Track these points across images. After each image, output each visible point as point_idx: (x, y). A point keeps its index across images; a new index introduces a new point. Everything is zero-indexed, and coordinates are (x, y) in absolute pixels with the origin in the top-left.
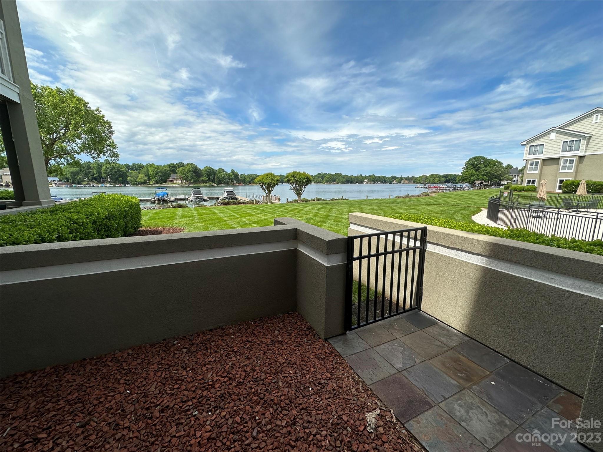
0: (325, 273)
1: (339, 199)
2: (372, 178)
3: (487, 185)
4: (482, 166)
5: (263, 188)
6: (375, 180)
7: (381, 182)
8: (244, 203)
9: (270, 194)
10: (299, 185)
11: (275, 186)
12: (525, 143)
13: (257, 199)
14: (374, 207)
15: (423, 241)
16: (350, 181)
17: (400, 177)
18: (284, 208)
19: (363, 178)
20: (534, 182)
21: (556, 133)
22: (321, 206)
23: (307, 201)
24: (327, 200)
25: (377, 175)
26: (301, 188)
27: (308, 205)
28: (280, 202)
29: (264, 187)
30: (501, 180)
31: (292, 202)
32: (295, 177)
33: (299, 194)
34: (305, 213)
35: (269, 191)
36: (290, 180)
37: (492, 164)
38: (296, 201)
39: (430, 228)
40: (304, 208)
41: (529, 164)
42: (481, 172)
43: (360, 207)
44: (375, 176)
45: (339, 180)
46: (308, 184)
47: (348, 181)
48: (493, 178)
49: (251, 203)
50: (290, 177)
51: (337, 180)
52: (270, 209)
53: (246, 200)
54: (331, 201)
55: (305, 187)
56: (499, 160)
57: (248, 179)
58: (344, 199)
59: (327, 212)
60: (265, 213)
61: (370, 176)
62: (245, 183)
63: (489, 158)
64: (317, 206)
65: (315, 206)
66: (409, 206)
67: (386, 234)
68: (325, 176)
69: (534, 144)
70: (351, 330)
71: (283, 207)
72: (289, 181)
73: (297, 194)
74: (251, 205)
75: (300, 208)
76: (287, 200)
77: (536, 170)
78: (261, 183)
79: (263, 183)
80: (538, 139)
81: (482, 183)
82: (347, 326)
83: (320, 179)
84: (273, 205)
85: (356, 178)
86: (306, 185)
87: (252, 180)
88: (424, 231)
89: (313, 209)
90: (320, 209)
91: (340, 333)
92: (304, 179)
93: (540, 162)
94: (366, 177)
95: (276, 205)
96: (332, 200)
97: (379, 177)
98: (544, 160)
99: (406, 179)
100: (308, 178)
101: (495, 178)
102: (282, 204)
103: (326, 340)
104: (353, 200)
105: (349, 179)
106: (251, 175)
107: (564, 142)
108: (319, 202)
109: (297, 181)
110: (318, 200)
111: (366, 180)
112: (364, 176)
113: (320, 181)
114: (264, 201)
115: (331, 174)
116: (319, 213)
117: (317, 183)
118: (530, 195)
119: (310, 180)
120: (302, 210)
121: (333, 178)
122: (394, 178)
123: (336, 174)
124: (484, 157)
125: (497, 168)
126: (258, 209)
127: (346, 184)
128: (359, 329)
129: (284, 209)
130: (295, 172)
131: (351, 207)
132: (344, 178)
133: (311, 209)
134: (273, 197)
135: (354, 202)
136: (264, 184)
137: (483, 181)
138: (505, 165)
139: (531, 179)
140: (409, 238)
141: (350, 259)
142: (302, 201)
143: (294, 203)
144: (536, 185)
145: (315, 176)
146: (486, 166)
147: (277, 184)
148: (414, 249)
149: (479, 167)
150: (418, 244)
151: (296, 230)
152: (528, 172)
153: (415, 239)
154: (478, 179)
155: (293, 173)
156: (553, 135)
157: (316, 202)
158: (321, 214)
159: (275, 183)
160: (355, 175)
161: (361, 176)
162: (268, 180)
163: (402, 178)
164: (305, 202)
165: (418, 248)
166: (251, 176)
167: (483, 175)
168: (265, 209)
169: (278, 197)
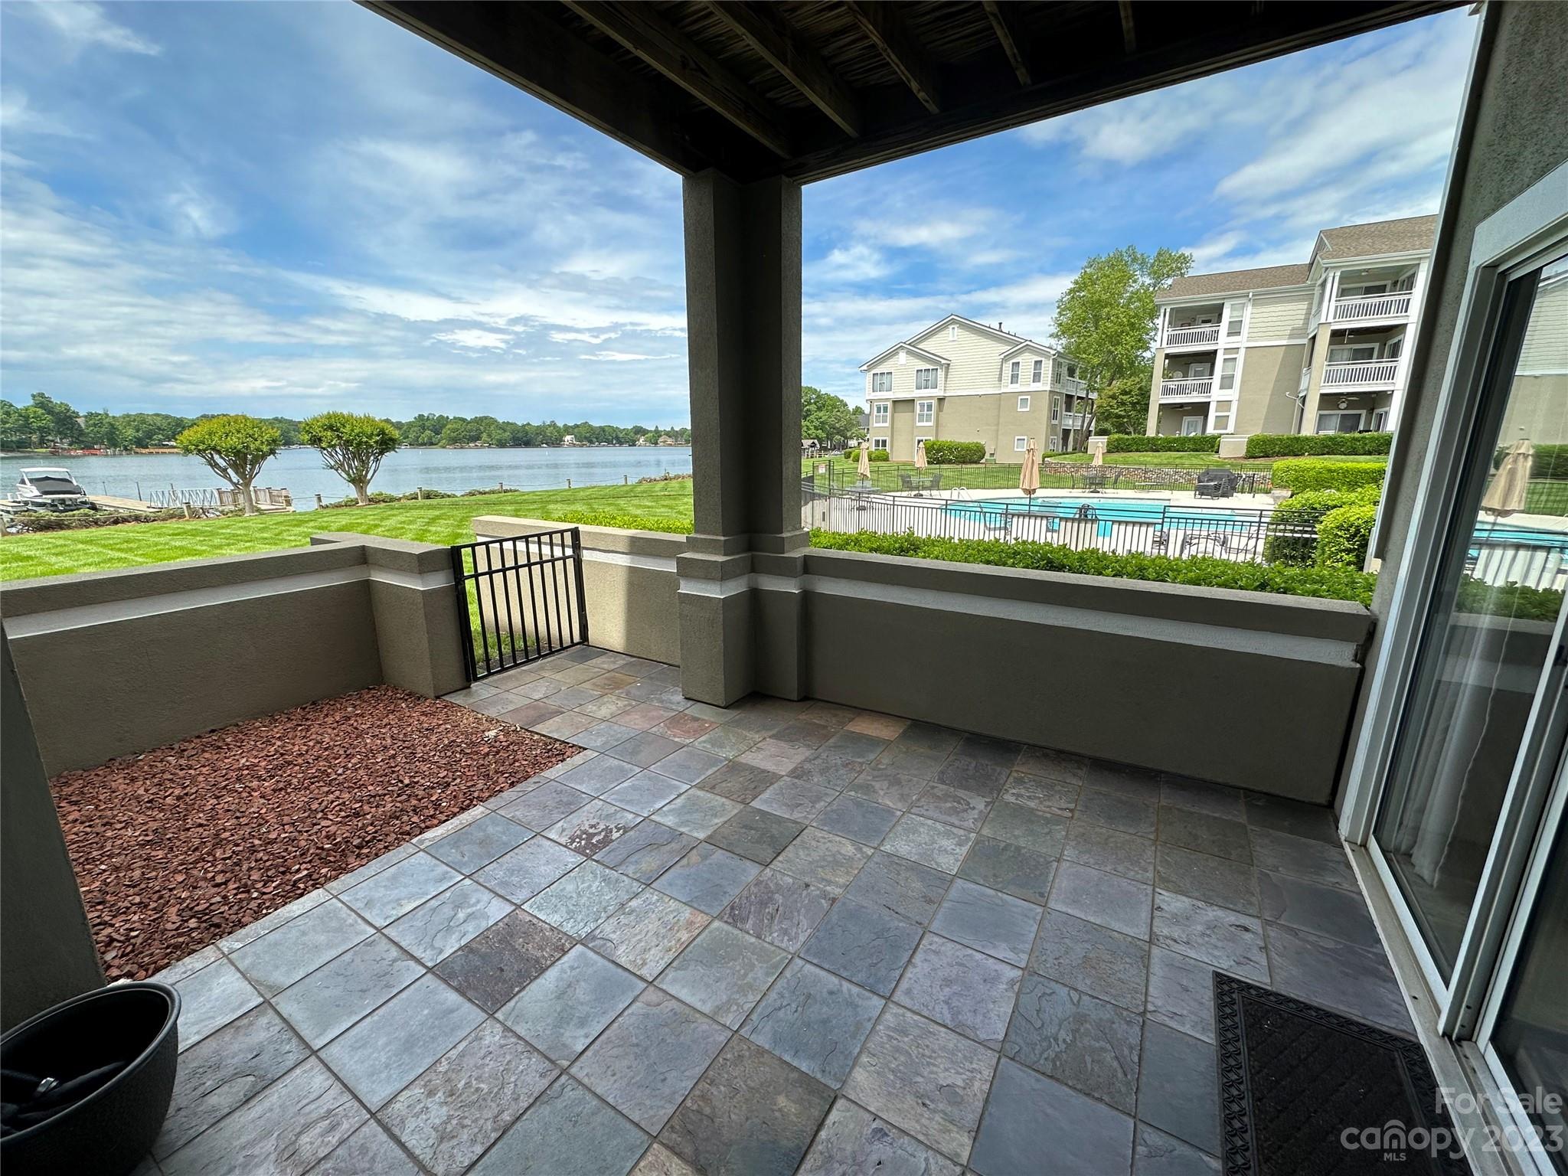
0: (420, 600)
1: (493, 492)
2: (583, 431)
3: (826, 449)
4: (813, 407)
5: (214, 465)
6: (593, 436)
7: (609, 442)
8: (137, 519)
9: (247, 484)
10: (356, 455)
11: (264, 457)
12: (865, 368)
13: (197, 504)
14: (579, 507)
15: (576, 546)
16: (523, 438)
17: (653, 429)
18: (312, 524)
19: (558, 432)
20: (884, 443)
21: (907, 353)
22: (437, 513)
23: (392, 499)
24: (455, 496)
25: (596, 423)
26: (364, 464)
27: (395, 512)
28: (291, 509)
29: (222, 463)
30: (846, 438)
31: (338, 506)
32: (338, 430)
33: (359, 481)
34: (386, 533)
35: (242, 475)
36: (320, 440)
37: (830, 405)
38: (351, 504)
39: (582, 528)
40: (382, 519)
41: (875, 409)
42: (812, 422)
43: (544, 508)
44: (590, 426)
45: (489, 436)
46: (388, 450)
47: (518, 439)
48: (833, 433)
49: (172, 516)
50: (317, 431)
51: (484, 436)
52: (262, 530)
53: (142, 507)
54: (466, 498)
55: (377, 460)
56: (841, 398)
57: (130, 433)
58: (506, 491)
59: (452, 525)
60: (248, 544)
61: (577, 426)
62: (115, 446)
63: (823, 392)
64: (422, 512)
65: (415, 513)
66: (657, 501)
67: (501, 542)
68: (444, 426)
69: (877, 370)
70: (477, 679)
71: (307, 522)
72: (316, 441)
73: (353, 481)
74: (173, 524)
75: (370, 521)
76: (319, 499)
77: (884, 421)
78: (205, 450)
79: (214, 449)
80: (885, 361)
81: (813, 445)
82: (469, 674)
83: (428, 432)
84: (270, 521)
85: (540, 430)
86: (382, 453)
87: (149, 435)
88: (575, 533)
89: (411, 522)
90: (433, 521)
91: (461, 687)
92: (370, 437)
93: (889, 404)
94: (568, 430)
95: (281, 519)
96: (472, 494)
97: (602, 429)
98: (895, 402)
99: (668, 434)
100: (382, 432)
101: (838, 433)
102: (300, 514)
103: (438, 697)
104: (528, 493)
105: (520, 435)
106: (141, 419)
107: (918, 371)
108: (428, 502)
109: (348, 443)
110: (428, 496)
111: (568, 438)
112: (560, 424)
113: (430, 438)
114: (226, 509)
115: (464, 420)
116: (429, 531)
117: (416, 444)
118: (876, 469)
119: (393, 440)
120: (376, 526)
121: (471, 431)
122: (639, 431)
123: (478, 421)
124: (816, 390)
125: (838, 414)
126: (212, 534)
127: (511, 447)
128: (491, 679)
129: (315, 527)
130: (335, 415)
131: (519, 510)
132: (505, 431)
133: (404, 522)
134: (261, 495)
135: (531, 497)
136: (219, 452)
137: (816, 441)
138: (851, 407)
139: (881, 439)
140: (551, 544)
141: (459, 578)
142: (372, 501)
143: (346, 510)
144: (888, 448)
145: (410, 425)
146: (819, 409)
147: (272, 452)
148: (564, 559)
149: (808, 410)
150: (569, 552)
151: (363, 547)
152: (875, 425)
153: (563, 546)
154: (809, 437)
155: (329, 417)
156: (902, 356)
157: (421, 501)
158: (436, 532)
159: (265, 448)
160: (536, 423)
161: (553, 425)
162: (233, 441)
163: (658, 433)
164: (383, 505)
165: (569, 557)
166: (144, 422)
167: (816, 428)
168: (242, 532)
169: (284, 493)
